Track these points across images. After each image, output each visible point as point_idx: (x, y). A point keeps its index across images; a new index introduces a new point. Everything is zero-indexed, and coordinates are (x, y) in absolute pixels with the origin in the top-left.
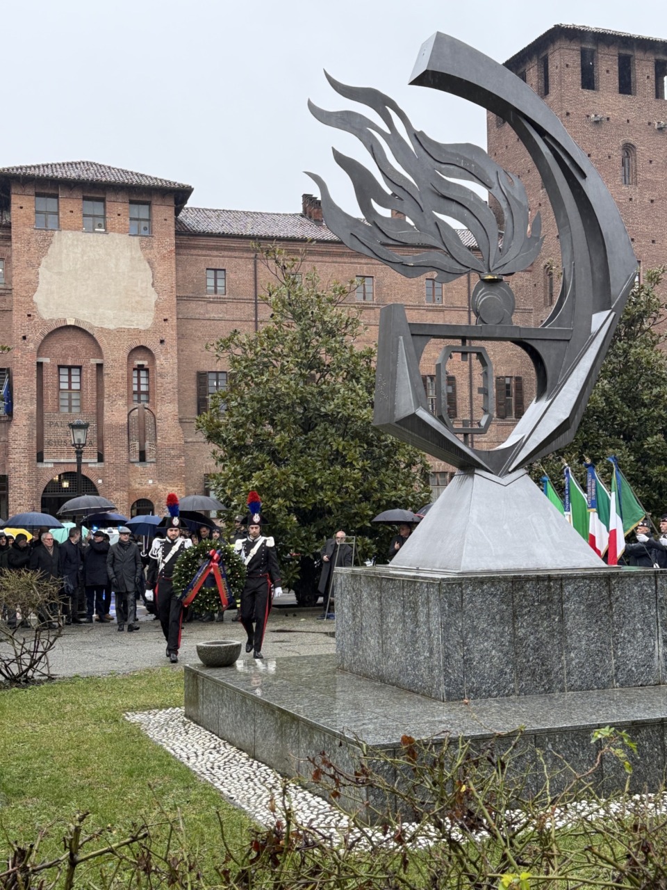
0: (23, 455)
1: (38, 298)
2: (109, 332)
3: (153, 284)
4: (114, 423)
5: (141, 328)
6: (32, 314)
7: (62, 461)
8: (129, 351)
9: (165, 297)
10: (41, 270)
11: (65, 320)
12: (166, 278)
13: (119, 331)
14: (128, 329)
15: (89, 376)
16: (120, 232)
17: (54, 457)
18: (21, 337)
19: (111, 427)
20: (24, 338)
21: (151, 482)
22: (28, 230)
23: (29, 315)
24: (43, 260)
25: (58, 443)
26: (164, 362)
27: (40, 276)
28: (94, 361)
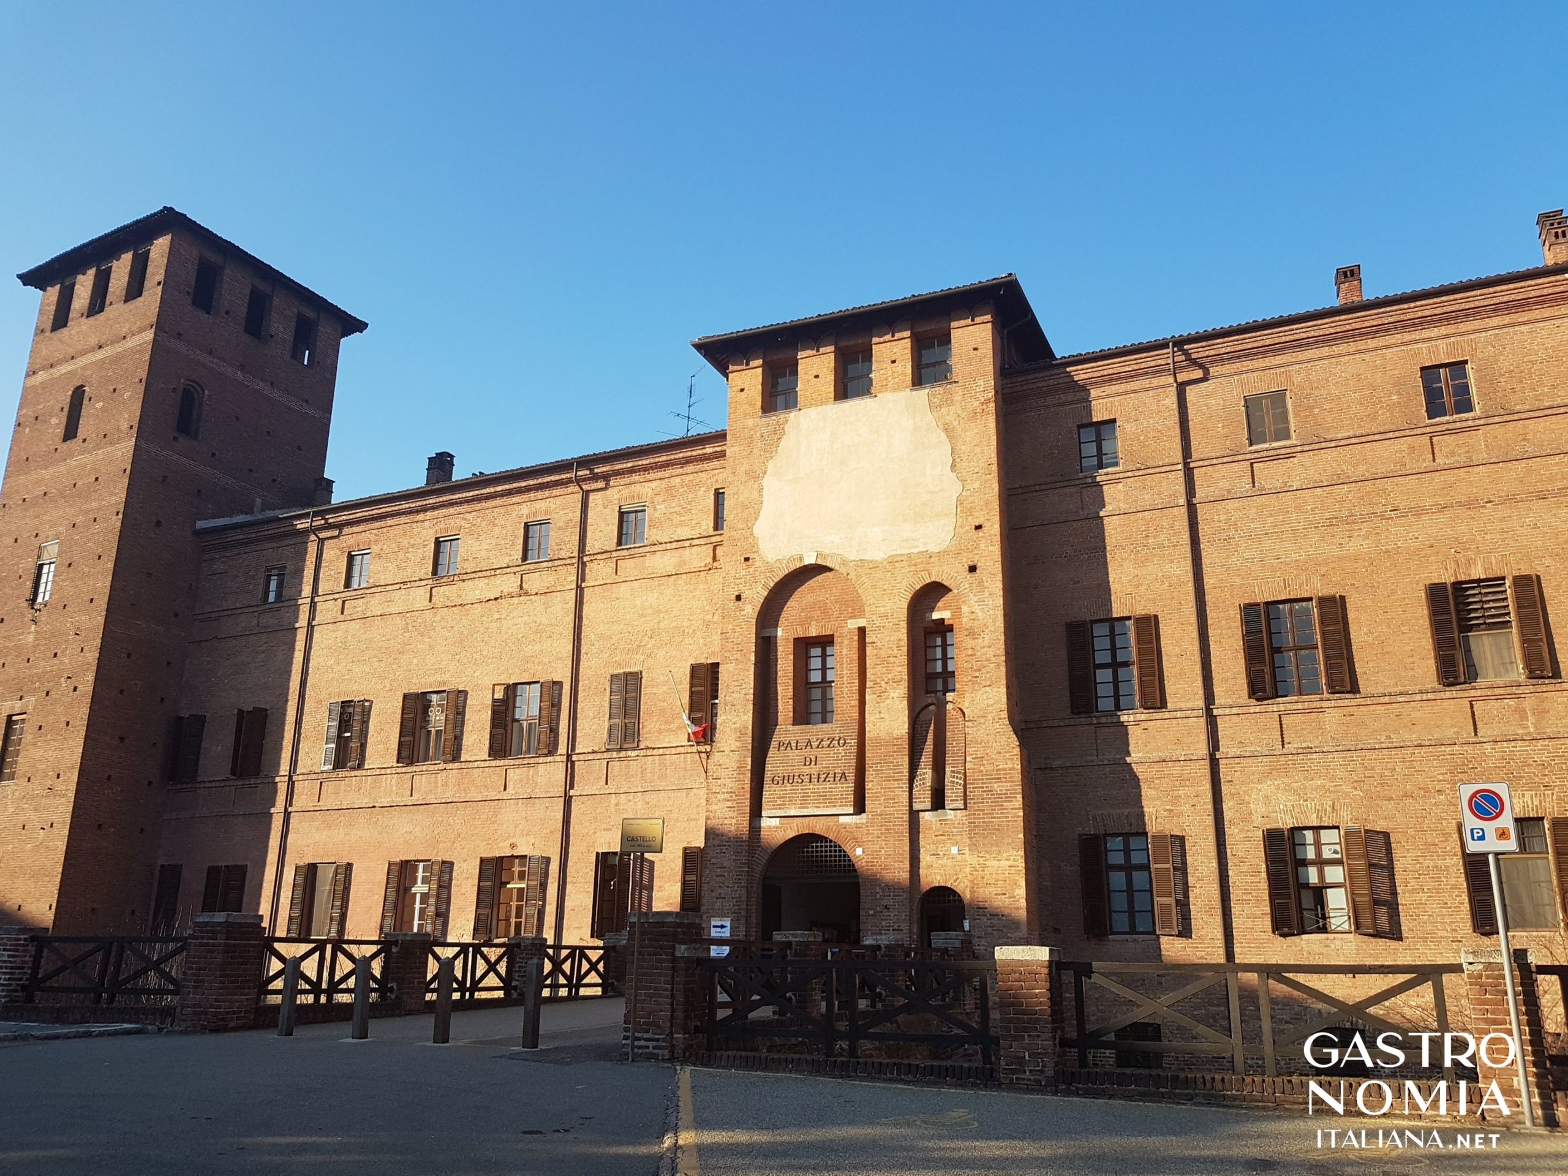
0: (729, 804)
1: (761, 529)
2: (874, 566)
3: (953, 467)
4: (883, 735)
5: (933, 548)
6: (751, 556)
7: (792, 814)
8: (909, 596)
9: (977, 485)
10: (767, 482)
11: (801, 559)
12: (978, 450)
13: (893, 561)
14: (909, 555)
15: (845, 652)
16: (895, 390)
17: (780, 807)
18: (733, 597)
19: (878, 742)
20: (738, 598)
21: (954, 850)
22: (750, 422)
23: (747, 559)
24: (771, 465)
25: (788, 779)
26: (976, 608)
27: (765, 492)
28: (854, 624)
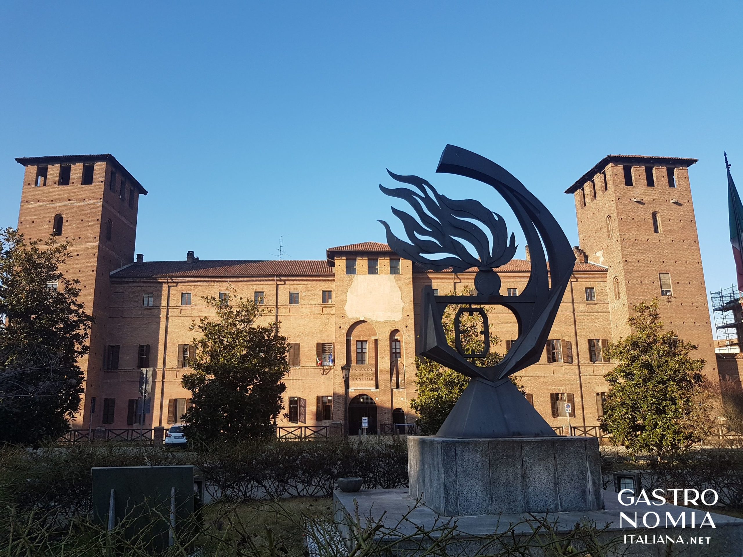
0: (340, 385)
1: (347, 308)
2: (380, 323)
3: (401, 298)
4: (383, 369)
5: (396, 320)
6: (344, 316)
7: (358, 388)
8: (390, 332)
9: (408, 304)
10: (348, 294)
11: (359, 318)
12: (408, 295)
13: (386, 322)
14: (390, 321)
15: (371, 345)
16: (385, 274)
17: (355, 386)
18: (339, 327)
20: (340, 327)
21: (402, 399)
22: (342, 276)
23: (343, 316)
24: (349, 289)
25: (356, 379)
26: (408, 337)
27: (348, 297)
28: (373, 338)
